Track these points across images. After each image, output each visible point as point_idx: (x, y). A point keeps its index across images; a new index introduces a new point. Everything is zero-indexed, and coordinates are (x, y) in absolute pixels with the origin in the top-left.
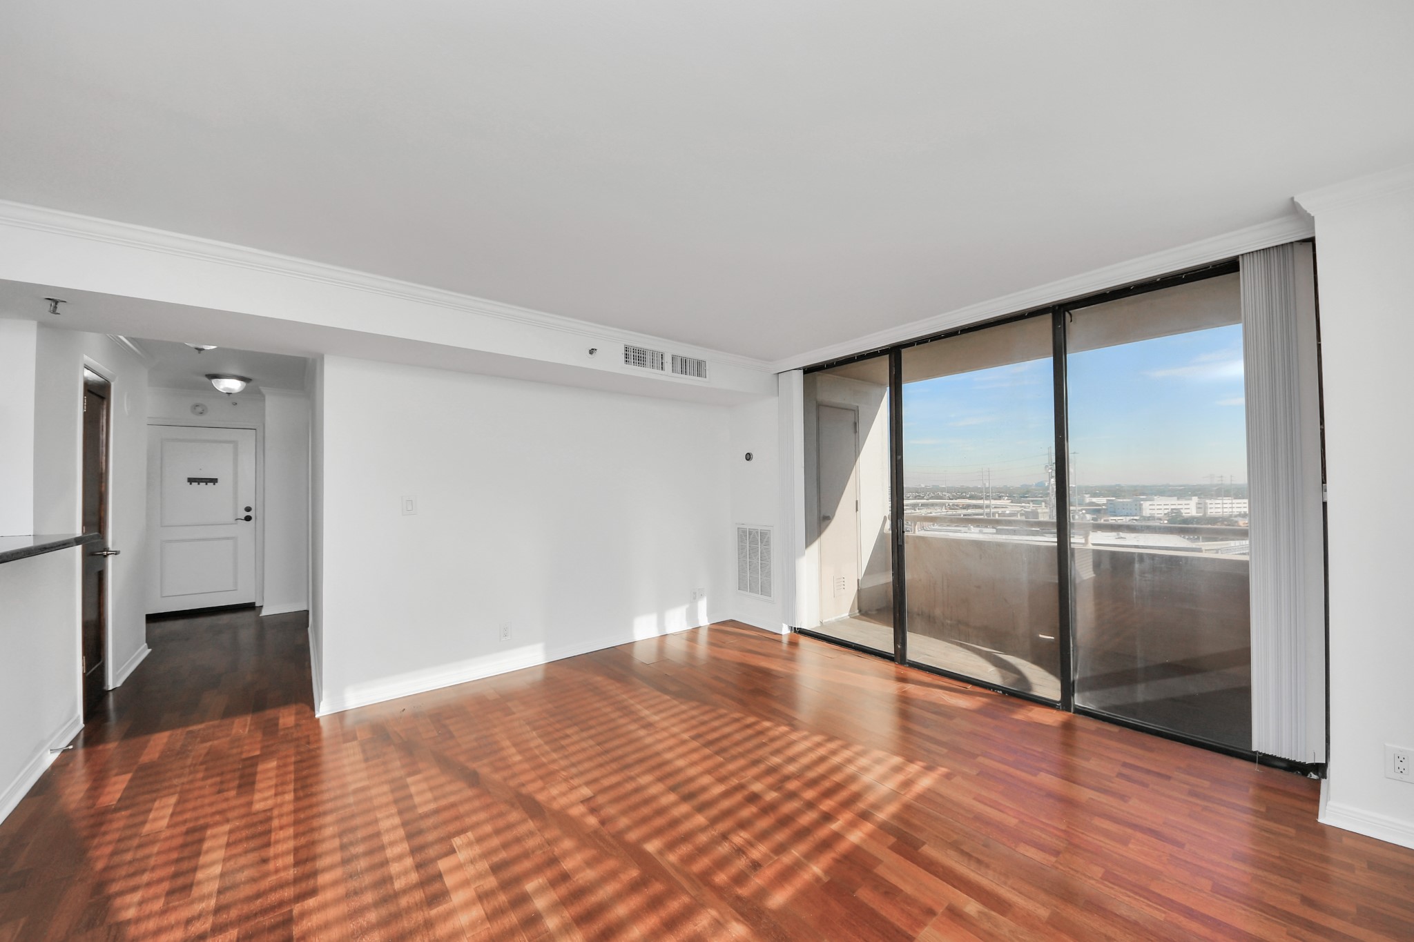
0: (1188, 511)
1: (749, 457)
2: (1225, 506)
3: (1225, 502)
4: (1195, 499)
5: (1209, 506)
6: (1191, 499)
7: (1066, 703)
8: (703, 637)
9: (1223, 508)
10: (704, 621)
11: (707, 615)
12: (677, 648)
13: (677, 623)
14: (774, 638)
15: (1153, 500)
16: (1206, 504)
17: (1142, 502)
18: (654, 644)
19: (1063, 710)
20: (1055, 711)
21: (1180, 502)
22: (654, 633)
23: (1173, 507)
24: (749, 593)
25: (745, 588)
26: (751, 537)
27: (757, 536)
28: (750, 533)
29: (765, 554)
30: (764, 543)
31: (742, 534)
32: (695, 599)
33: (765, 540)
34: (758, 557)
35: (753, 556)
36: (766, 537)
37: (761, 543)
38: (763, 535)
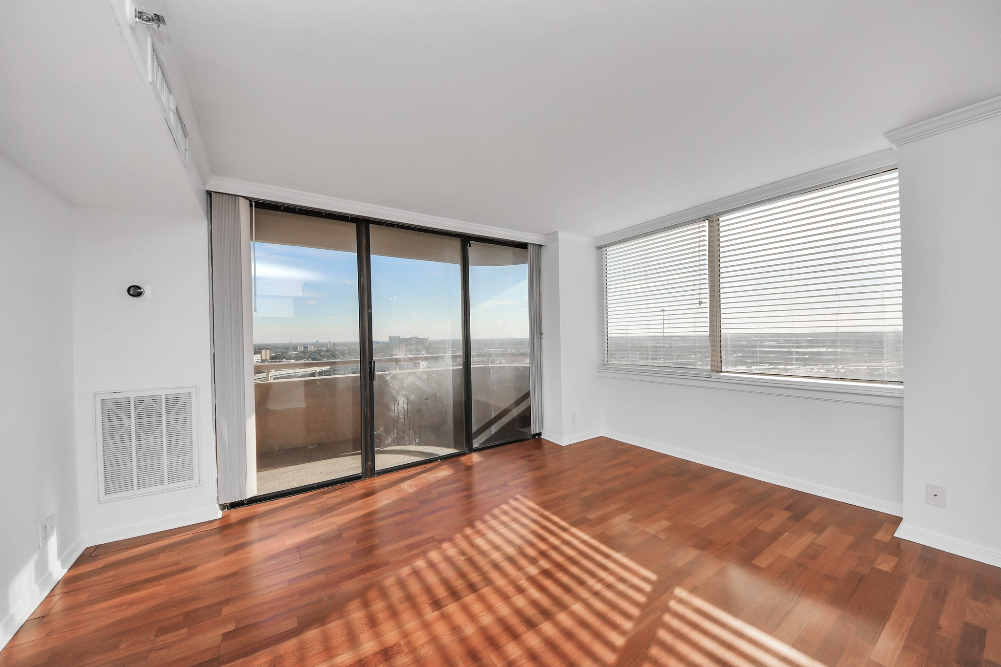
7: (471, 449)
10: (59, 573)
11: (60, 560)
19: (469, 453)
24: (136, 491)
25: (127, 485)
26: (140, 408)
27: (155, 405)
28: (137, 403)
29: (177, 426)
30: (174, 411)
31: (114, 409)
32: (46, 538)
33: (177, 407)
34: (161, 432)
35: (144, 435)
36: (180, 403)
37: (168, 413)
38: (171, 401)
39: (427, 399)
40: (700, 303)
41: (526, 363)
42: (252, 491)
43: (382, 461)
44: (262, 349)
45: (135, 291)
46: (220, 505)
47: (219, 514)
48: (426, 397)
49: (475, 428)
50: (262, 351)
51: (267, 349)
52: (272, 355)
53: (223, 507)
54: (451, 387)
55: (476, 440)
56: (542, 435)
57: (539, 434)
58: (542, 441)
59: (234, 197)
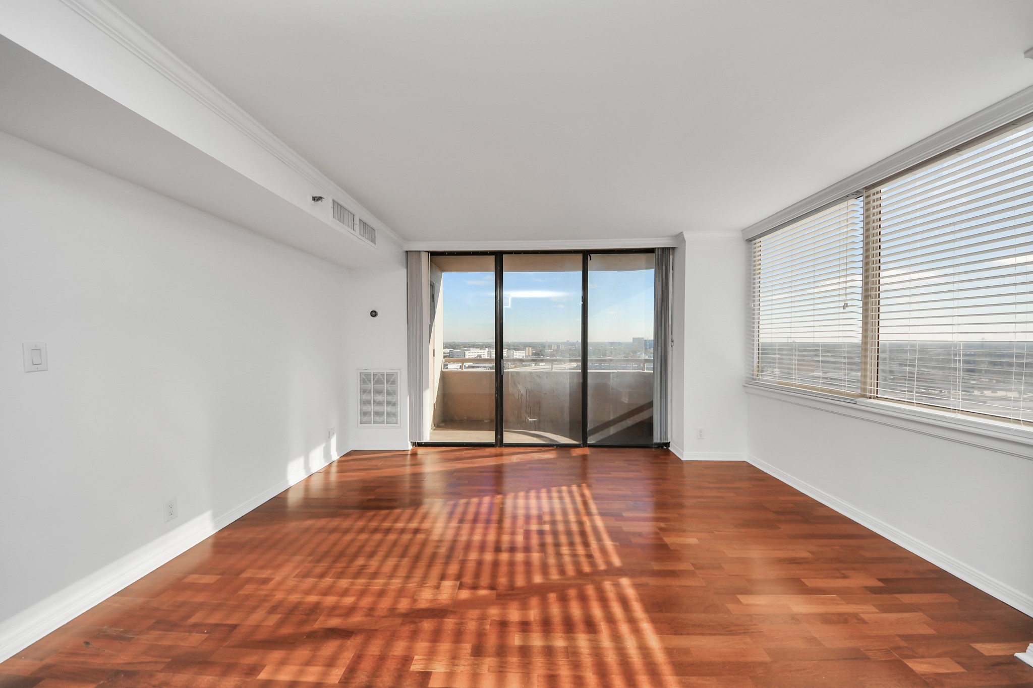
0: (484, 356)
1: (374, 314)
7: (585, 444)
8: (334, 469)
10: (335, 457)
11: (336, 451)
12: (317, 484)
13: (318, 463)
14: (401, 454)
15: (470, 350)
18: (302, 487)
19: (584, 447)
20: (581, 449)
22: (303, 476)
24: (372, 425)
25: (368, 421)
26: (375, 379)
27: (382, 378)
28: (374, 376)
29: (391, 391)
30: (390, 382)
31: (365, 378)
32: (329, 437)
33: (391, 380)
34: (384, 394)
35: (377, 395)
36: (393, 378)
37: (387, 383)
38: (389, 377)
39: (546, 394)
41: (649, 369)
42: (426, 438)
43: (509, 437)
46: (411, 442)
47: (410, 447)
53: (414, 444)
54: (568, 386)
55: (592, 437)
56: (669, 447)
57: (667, 444)
58: (668, 452)
59: (420, 251)
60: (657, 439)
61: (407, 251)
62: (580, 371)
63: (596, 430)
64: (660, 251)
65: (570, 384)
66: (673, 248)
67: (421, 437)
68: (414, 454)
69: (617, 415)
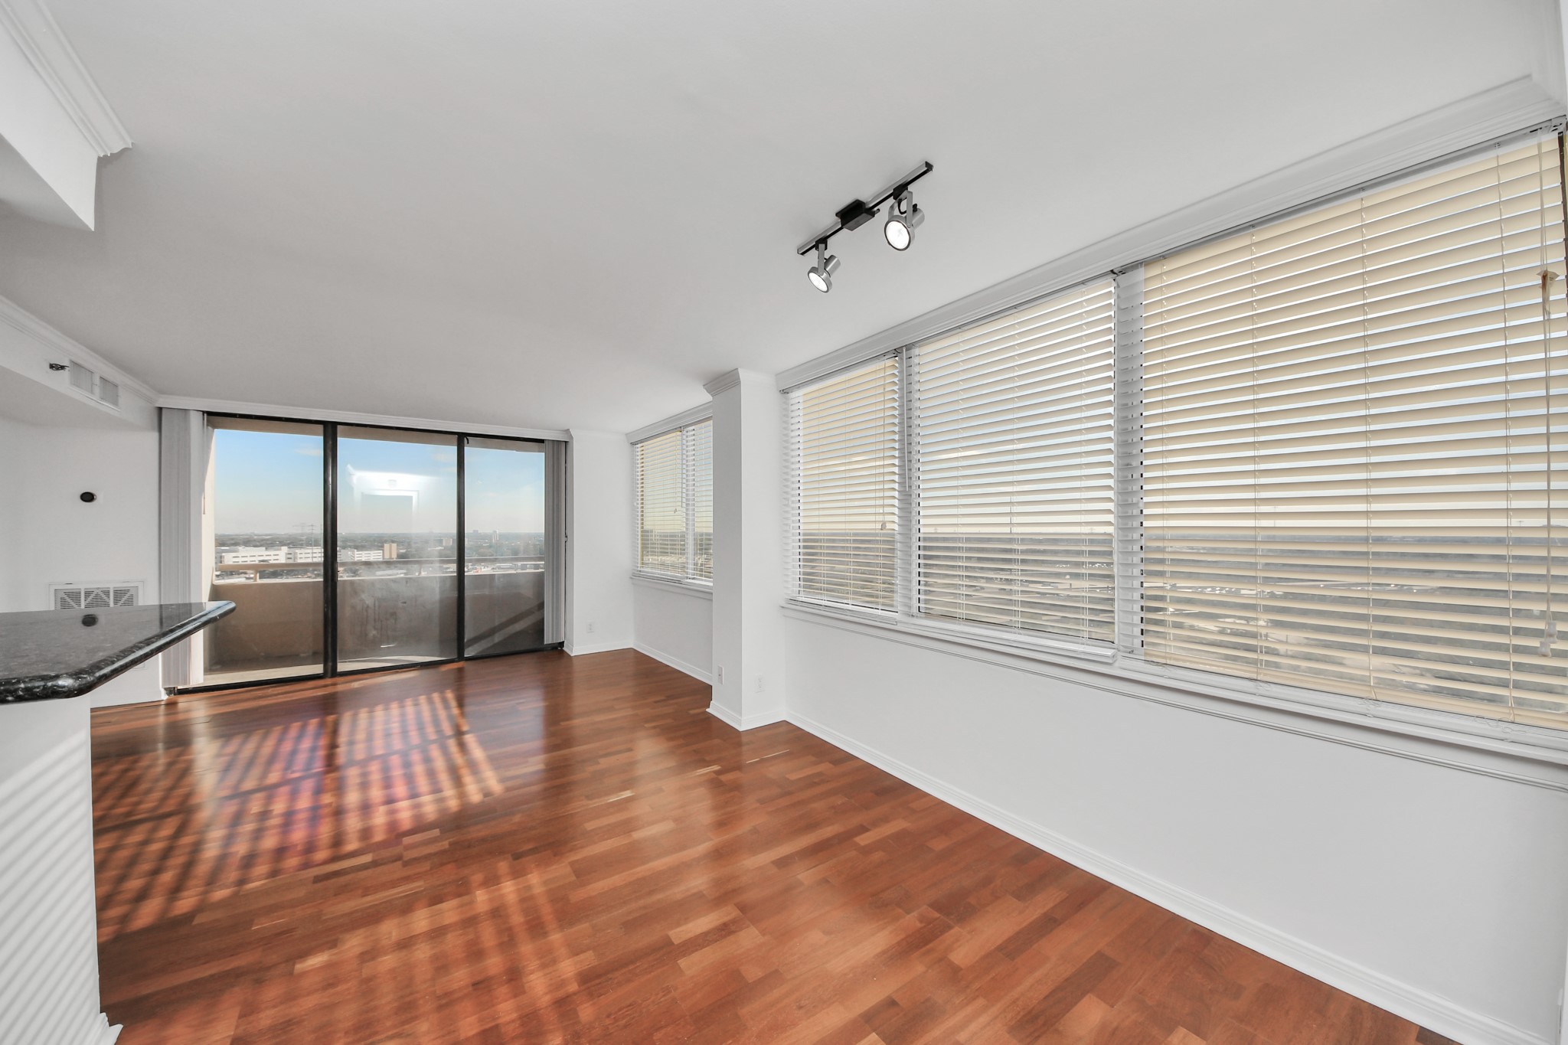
2: (315, 555)
3: (314, 551)
4: (285, 549)
5: (299, 556)
6: (280, 550)
7: (460, 657)
9: (312, 557)
16: (296, 553)
17: (223, 554)
19: (459, 661)
20: (455, 663)
21: (268, 553)
23: (261, 558)
26: (89, 599)
27: (104, 596)
28: (88, 594)
30: (122, 602)
31: (67, 598)
33: (124, 598)
36: (127, 595)
37: (116, 602)
38: (119, 594)
39: (405, 603)
40: (675, 511)
41: (539, 568)
42: (197, 681)
43: (347, 664)
44: (386, 542)
45: (88, 497)
46: (166, 689)
47: (164, 697)
48: (404, 601)
49: (468, 635)
50: (386, 545)
51: (393, 542)
52: (401, 551)
53: (170, 691)
54: (437, 590)
55: (470, 648)
56: (563, 646)
57: (562, 644)
58: (562, 652)
59: (186, 410)
60: (549, 639)
61: (160, 409)
62: (455, 574)
63: (475, 640)
64: (551, 443)
65: (440, 588)
66: (566, 442)
67: (186, 680)
68: (171, 705)
69: (504, 620)
